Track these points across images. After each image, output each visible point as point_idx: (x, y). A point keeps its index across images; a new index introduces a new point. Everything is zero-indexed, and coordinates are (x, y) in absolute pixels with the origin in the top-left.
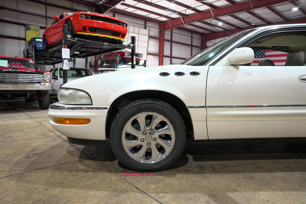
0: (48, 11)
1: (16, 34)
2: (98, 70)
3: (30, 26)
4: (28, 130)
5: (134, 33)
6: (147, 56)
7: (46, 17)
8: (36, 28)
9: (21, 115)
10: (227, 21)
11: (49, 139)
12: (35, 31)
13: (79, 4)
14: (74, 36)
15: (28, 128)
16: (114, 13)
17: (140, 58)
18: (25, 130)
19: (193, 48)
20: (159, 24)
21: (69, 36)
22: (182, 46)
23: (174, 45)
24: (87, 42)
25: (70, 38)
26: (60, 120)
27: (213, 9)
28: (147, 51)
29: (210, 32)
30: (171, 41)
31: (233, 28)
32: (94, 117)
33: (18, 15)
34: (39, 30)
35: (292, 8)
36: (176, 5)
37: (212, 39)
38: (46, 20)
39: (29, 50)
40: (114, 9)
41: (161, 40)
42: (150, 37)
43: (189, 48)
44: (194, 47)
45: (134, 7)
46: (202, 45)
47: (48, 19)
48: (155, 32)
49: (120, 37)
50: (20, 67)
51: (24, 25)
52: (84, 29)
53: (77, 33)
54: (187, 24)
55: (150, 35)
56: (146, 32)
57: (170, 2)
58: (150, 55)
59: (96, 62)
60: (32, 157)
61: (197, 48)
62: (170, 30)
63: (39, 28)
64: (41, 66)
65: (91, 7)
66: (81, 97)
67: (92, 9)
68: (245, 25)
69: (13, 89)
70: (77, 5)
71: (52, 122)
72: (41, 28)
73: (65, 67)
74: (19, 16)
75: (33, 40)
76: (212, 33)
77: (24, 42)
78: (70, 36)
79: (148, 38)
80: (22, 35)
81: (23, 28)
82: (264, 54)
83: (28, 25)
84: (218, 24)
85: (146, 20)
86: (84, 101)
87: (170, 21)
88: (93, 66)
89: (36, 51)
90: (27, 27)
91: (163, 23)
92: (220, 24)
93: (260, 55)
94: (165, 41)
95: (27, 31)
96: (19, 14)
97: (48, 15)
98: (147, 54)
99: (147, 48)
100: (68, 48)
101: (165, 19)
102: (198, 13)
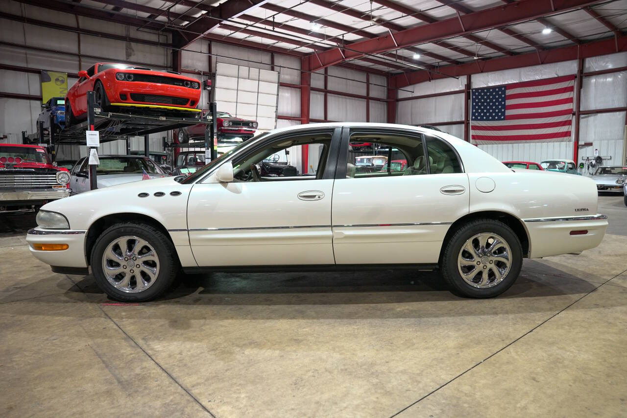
0: (81, 45)
1: (22, 90)
2: (181, 151)
3: (49, 73)
4: (19, 261)
5: (249, 79)
6: (276, 121)
7: (79, 56)
8: (61, 77)
9: (19, 239)
10: (430, 51)
11: (43, 271)
12: (59, 83)
13: (141, 29)
14: (106, 109)
15: (21, 259)
16: (209, 42)
17: (253, 130)
18: (15, 262)
19: (372, 103)
20: (301, 59)
21: (98, 111)
22: (348, 100)
23: (331, 99)
24: (130, 118)
25: (99, 113)
26: (38, 246)
27: (396, 32)
28: (276, 111)
29: (402, 71)
30: (326, 92)
31: (445, 63)
32: (71, 242)
33: (26, 54)
34: (66, 80)
35: (542, 29)
36: (322, 25)
37: (407, 85)
38: (80, 61)
39: (43, 122)
40: (210, 34)
41: (304, 89)
42: (282, 85)
43: (363, 103)
44: (373, 101)
45: (245, 31)
46: (388, 97)
47: (83, 59)
48: (292, 74)
49: (187, 105)
50: (19, 163)
51: (38, 72)
52: (124, 97)
53: (111, 104)
54: (355, 58)
55: (281, 82)
56: (273, 75)
57: (311, 22)
58: (284, 120)
59: (176, 137)
60: (12, 291)
61: (379, 102)
62: (322, 71)
63: (66, 76)
64: (71, 147)
65: (165, 33)
66: (59, 220)
67: (167, 36)
68: (465, 58)
69: (5, 200)
70: (137, 30)
71: (31, 249)
72: (70, 76)
73: (92, 161)
74: (28, 56)
75: (53, 102)
76: (406, 72)
77: (38, 102)
78: (100, 111)
79: (278, 87)
80: (35, 91)
81: (35, 78)
82: (503, 113)
83: (45, 72)
84: (412, 57)
85: (273, 52)
86: (62, 225)
87: (321, 54)
88: (170, 144)
89: (54, 126)
90: (43, 76)
91: (307, 56)
92: (417, 57)
93: (497, 114)
94: (312, 92)
95: (44, 84)
96: (29, 52)
97: (82, 53)
98: (276, 118)
99: (277, 107)
100: (96, 130)
101: (310, 50)
102: (368, 39)
